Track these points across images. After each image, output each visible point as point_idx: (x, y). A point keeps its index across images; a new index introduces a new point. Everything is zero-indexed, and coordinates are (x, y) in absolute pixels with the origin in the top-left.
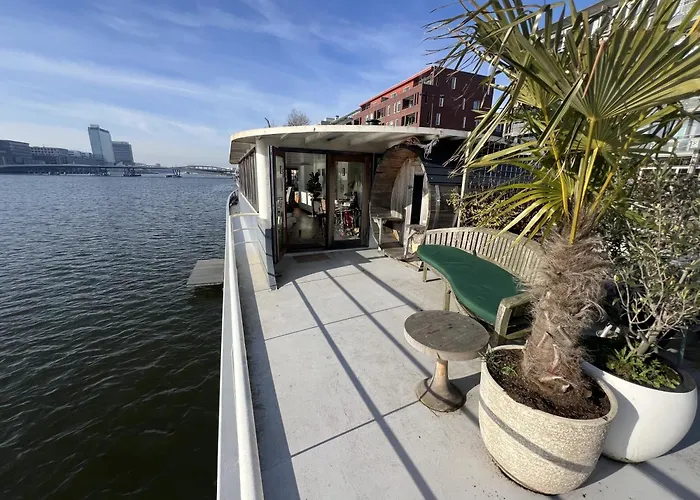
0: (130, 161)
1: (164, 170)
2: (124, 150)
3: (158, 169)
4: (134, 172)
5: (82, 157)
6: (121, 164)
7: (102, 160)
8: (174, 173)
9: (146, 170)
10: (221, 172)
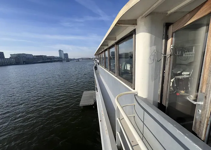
0: (68, 58)
1: (76, 59)
2: (66, 55)
3: (74, 59)
4: (68, 60)
5: (57, 58)
6: (66, 59)
7: (62, 58)
8: (78, 60)
9: (71, 60)
10: (90, 59)
